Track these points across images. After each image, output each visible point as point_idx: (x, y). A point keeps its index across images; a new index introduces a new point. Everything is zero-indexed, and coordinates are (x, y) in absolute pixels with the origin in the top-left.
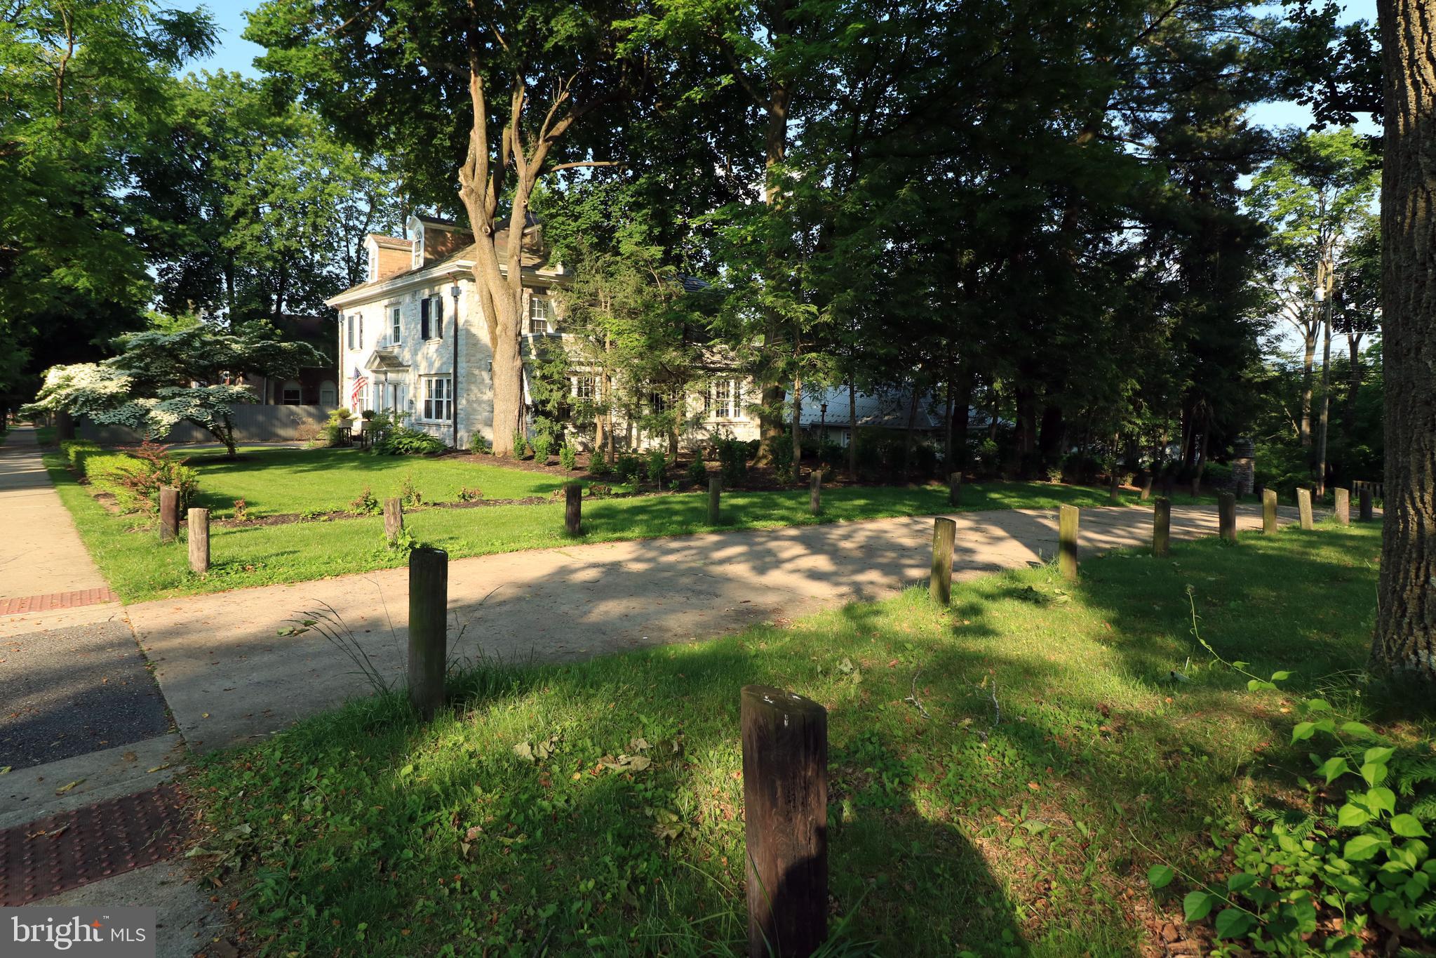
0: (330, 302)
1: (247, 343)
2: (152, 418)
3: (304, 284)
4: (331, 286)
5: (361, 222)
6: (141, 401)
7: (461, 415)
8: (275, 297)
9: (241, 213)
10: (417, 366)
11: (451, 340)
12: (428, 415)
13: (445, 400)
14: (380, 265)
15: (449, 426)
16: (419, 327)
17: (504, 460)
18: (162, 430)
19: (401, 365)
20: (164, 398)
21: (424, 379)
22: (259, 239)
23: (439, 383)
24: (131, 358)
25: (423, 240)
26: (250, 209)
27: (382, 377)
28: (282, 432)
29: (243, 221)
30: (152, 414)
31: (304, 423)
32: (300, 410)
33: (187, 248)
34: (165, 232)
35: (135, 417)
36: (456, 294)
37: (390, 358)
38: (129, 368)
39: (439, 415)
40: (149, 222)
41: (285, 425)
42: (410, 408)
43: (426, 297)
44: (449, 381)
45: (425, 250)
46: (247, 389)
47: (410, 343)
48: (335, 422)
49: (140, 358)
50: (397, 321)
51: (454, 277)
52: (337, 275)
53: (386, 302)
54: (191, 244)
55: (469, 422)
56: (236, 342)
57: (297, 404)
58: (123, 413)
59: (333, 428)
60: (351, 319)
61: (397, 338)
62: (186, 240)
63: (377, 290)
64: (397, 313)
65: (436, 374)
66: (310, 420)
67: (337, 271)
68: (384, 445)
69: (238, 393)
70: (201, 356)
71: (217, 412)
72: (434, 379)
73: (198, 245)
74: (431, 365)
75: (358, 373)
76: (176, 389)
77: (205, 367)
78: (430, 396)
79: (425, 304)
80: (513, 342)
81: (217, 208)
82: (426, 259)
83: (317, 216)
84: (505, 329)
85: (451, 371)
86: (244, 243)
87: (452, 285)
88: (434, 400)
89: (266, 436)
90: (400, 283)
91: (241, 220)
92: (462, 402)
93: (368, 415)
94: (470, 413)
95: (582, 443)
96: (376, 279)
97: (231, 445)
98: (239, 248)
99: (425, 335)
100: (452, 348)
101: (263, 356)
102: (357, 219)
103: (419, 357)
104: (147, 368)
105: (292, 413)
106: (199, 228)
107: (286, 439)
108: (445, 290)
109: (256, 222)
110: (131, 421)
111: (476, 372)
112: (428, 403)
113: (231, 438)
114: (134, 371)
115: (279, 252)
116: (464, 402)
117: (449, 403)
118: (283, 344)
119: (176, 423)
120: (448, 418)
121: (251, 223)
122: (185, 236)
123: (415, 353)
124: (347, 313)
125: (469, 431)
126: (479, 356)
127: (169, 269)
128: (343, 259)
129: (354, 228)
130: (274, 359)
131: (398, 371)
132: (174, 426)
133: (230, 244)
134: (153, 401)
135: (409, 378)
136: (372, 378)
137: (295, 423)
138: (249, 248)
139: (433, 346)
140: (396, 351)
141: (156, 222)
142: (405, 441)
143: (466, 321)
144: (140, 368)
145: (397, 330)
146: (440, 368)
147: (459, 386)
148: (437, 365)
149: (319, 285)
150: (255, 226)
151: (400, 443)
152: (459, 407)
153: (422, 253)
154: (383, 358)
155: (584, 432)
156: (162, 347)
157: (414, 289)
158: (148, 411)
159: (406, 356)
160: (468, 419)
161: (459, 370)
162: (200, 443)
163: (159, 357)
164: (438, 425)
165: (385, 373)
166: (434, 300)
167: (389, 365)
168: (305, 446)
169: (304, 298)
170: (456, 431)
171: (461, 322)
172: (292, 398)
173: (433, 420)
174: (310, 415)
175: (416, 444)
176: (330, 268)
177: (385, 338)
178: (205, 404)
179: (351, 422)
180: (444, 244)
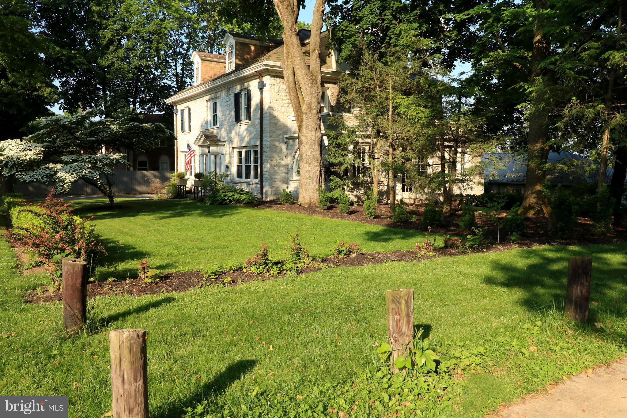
0: (168, 101)
1: (120, 125)
2: (59, 178)
3: (150, 91)
4: (166, 91)
5: (184, 49)
6: (51, 165)
7: (266, 175)
8: (132, 100)
9: (111, 42)
10: (231, 141)
11: (258, 122)
12: (239, 175)
13: (252, 165)
14: (202, 73)
15: (257, 184)
16: (233, 113)
17: (310, 209)
18: (66, 186)
19: (219, 141)
20: (66, 163)
21: (236, 151)
22: (122, 60)
23: (248, 153)
24: (43, 134)
25: (234, 51)
26: (116, 39)
27: (206, 150)
28: (139, 188)
29: (112, 48)
30: (59, 174)
31: (153, 182)
32: (149, 174)
33: (78, 66)
34: (64, 55)
35: (47, 177)
36: (261, 87)
37: (212, 136)
38: (42, 142)
39: (248, 176)
40: (54, 49)
41: (140, 184)
42: (226, 171)
43: (237, 91)
44: (256, 152)
45: (236, 58)
46: (122, 157)
47: (226, 125)
48: (175, 181)
49: (49, 134)
50: (215, 110)
51: (260, 74)
52: (170, 85)
53: (207, 97)
54: (80, 63)
55: (272, 181)
56: (114, 124)
57: (146, 170)
58: (38, 174)
59: (173, 185)
60: (182, 111)
61: (215, 123)
62: (77, 60)
63: (202, 89)
64: (215, 105)
65: (245, 147)
66: (158, 180)
67: (170, 83)
68: (215, 197)
69: (116, 159)
70: (91, 134)
71: (103, 173)
72: (244, 151)
73: (84, 64)
74: (242, 139)
75: (189, 148)
76: (75, 157)
77: (93, 142)
78: (241, 162)
79: (237, 96)
80: (316, 118)
81: (95, 40)
82: (236, 64)
83: (159, 43)
84: (310, 107)
85: (258, 143)
86: (113, 62)
87: (258, 80)
88: (244, 165)
89: (129, 191)
90: (219, 82)
91: (111, 47)
92: (267, 166)
93: (198, 176)
94: (273, 174)
95: (356, 196)
96: (199, 82)
97: (111, 197)
98: (110, 66)
99: (237, 119)
100: (259, 127)
101: (131, 134)
102: (181, 47)
103: (233, 134)
104: (54, 142)
105: (144, 176)
106: (85, 54)
107: (141, 193)
108: (253, 85)
109: (120, 48)
110: (45, 179)
111: (277, 144)
112: (239, 168)
113: (111, 192)
114: (45, 144)
115: (136, 68)
116: (268, 165)
117: (256, 168)
118: (145, 125)
119: (75, 181)
120: (256, 177)
121: (117, 49)
122: (76, 58)
123: (229, 132)
124: (180, 107)
125: (272, 187)
126: (278, 132)
127: (67, 82)
128: (173, 74)
129: (180, 53)
130: (138, 135)
131: (217, 146)
132: (74, 183)
133: (104, 63)
134: (59, 166)
135: (226, 149)
136: (197, 150)
137: (147, 182)
138: (116, 65)
139: (243, 127)
140: (215, 131)
141: (58, 49)
142: (230, 194)
143: (270, 107)
144: (49, 142)
145: (215, 117)
146: (248, 142)
147: (264, 154)
148: (247, 139)
149: (159, 91)
150: (120, 50)
151: (225, 196)
152: (265, 170)
153: (234, 60)
154: (207, 137)
155: (358, 188)
156: (64, 126)
157: (228, 86)
158: (56, 172)
159: (223, 134)
160: (271, 178)
161: (264, 143)
162: (89, 196)
163: (61, 133)
164: (248, 183)
165: (209, 147)
166: (243, 94)
167: (211, 141)
168: (155, 197)
169: (150, 100)
170: (262, 187)
171: (266, 107)
172: (143, 166)
173: (244, 179)
174: (156, 177)
175: (237, 196)
176: (165, 81)
177: (207, 123)
178: (95, 167)
179: (186, 181)
180: (249, 53)
